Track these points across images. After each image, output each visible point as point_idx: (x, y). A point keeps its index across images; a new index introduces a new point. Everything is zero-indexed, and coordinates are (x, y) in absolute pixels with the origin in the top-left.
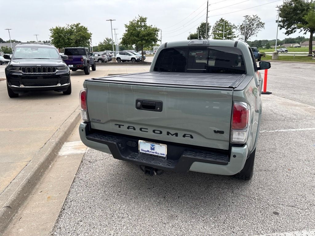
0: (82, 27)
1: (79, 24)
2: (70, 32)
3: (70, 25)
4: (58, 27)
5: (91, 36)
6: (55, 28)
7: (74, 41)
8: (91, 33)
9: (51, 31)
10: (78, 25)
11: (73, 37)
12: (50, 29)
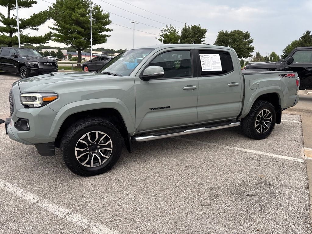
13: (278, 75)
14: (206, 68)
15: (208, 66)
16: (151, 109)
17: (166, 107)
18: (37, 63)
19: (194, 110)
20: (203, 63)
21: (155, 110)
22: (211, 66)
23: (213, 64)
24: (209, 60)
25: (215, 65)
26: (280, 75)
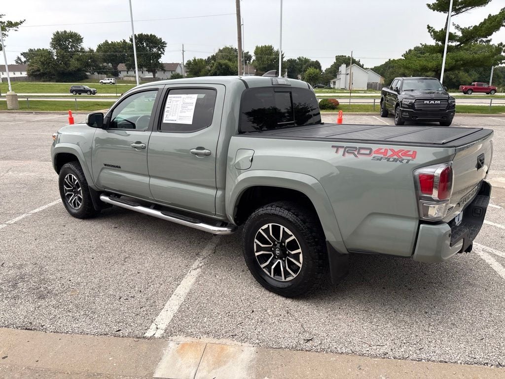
13: (333, 147)
14: (169, 119)
15: (173, 116)
16: (105, 165)
17: (117, 167)
18: (413, 101)
19: (146, 180)
20: (168, 109)
21: (107, 167)
22: (176, 115)
23: (181, 112)
24: (177, 105)
25: (183, 114)
26: (338, 147)
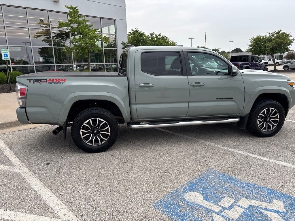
0: (283, 33)
1: (281, 31)
2: (270, 40)
3: (271, 32)
4: (258, 36)
5: (293, 42)
6: (255, 37)
7: (269, 48)
8: (294, 39)
9: (250, 41)
10: (279, 32)
11: (268, 44)
12: (250, 39)
